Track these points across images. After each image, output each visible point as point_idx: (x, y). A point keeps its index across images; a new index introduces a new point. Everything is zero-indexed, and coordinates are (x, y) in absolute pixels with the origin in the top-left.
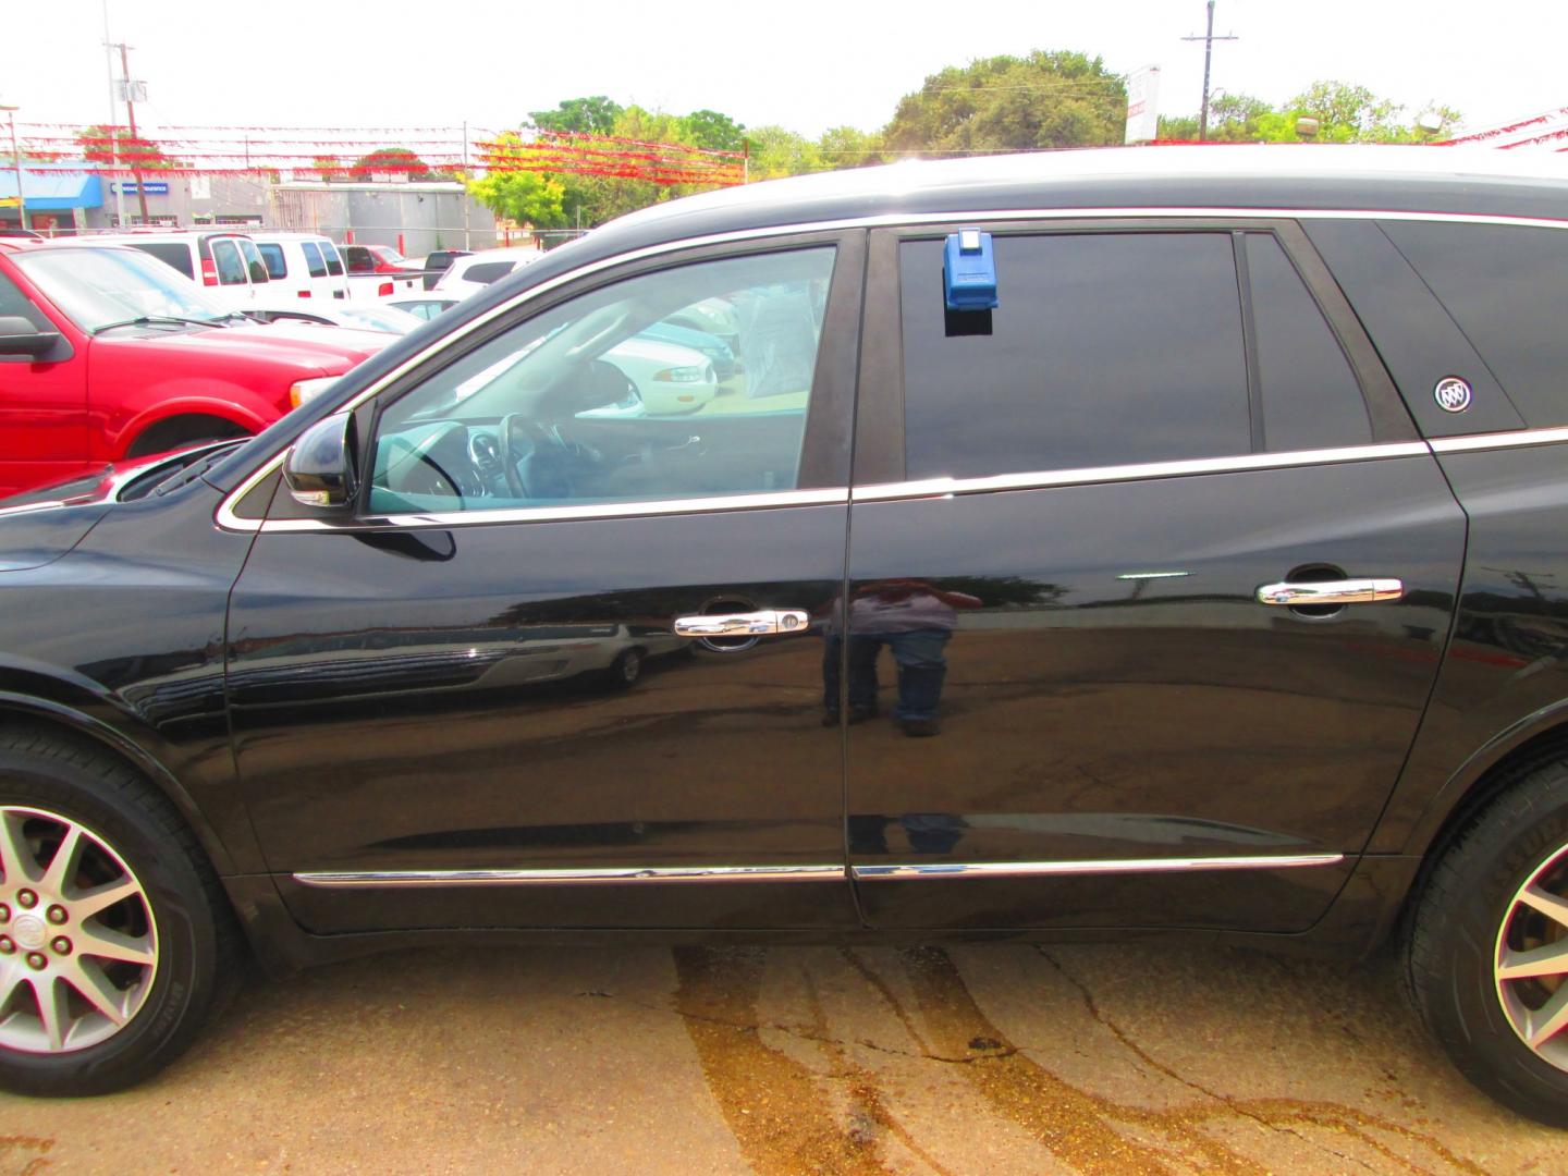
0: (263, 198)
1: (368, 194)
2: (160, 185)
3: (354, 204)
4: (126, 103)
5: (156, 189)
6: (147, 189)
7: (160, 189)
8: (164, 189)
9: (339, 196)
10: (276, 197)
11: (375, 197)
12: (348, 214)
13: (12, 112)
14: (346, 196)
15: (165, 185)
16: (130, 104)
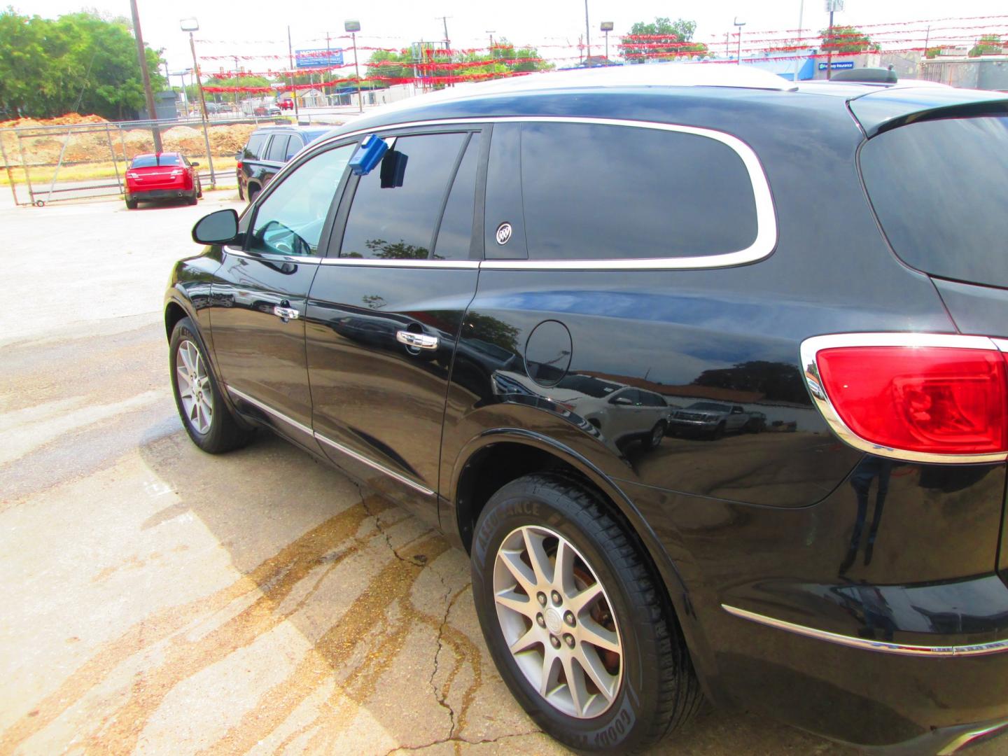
0: (914, 70)
1: (995, 63)
2: (849, 63)
3: (983, 71)
4: (829, 13)
5: (846, 66)
6: (832, 66)
7: (848, 65)
8: (851, 65)
9: (972, 65)
10: (922, 68)
11: (999, 65)
12: (977, 79)
13: (742, 26)
14: (978, 65)
15: (852, 63)
16: (832, 13)
